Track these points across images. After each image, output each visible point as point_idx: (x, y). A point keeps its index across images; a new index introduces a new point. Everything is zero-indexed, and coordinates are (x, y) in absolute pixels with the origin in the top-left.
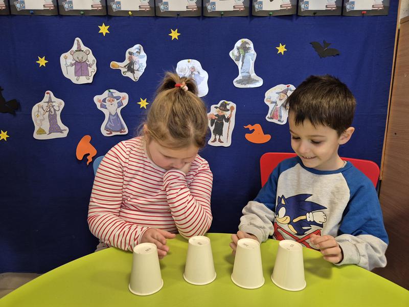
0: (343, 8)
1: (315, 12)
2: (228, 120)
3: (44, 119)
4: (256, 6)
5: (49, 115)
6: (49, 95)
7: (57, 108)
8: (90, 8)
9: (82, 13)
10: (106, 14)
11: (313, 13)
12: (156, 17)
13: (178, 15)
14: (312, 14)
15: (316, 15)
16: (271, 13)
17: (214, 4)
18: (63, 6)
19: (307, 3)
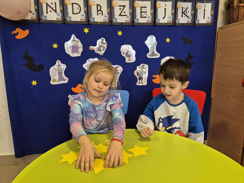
0: (194, 22)
1: (182, 24)
3: (56, 74)
4: (157, 21)
8: (80, 20)
9: (76, 22)
10: (88, 23)
11: (181, 24)
12: (111, 25)
13: (122, 24)
16: (163, 24)
17: (138, 19)
18: (66, 19)
19: (179, 20)
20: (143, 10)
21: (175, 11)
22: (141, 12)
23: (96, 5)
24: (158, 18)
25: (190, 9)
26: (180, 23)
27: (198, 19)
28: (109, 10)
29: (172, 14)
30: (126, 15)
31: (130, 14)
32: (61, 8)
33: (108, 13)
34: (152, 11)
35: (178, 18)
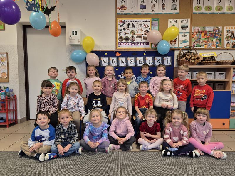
10: (118, 66)
17: (138, 65)
21: (154, 61)
22: (139, 62)
23: (121, 60)
25: (161, 60)
30: (133, 63)
31: (135, 62)
32: (108, 61)
33: (126, 63)
34: (144, 61)
35: (155, 64)
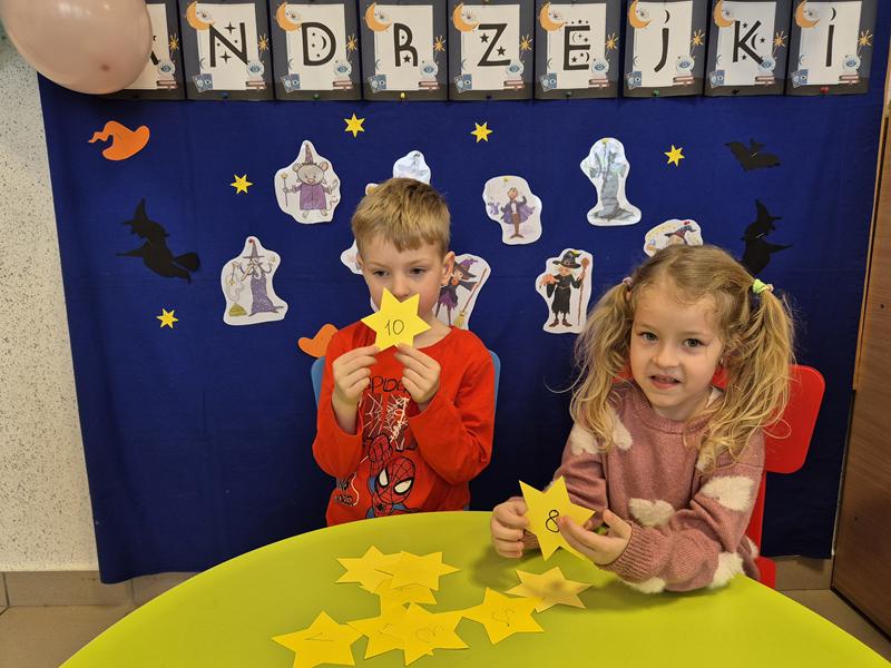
0: (787, 81)
1: (736, 90)
2: (578, 284)
3: (243, 288)
4: (631, 81)
5: (253, 282)
6: (252, 244)
7: (266, 268)
8: (331, 88)
9: (316, 96)
10: (361, 97)
11: (731, 90)
12: (449, 102)
13: (489, 97)
14: (729, 94)
15: (738, 94)
16: (657, 92)
17: (554, 76)
18: (282, 84)
19: (722, 73)
20: (576, 38)
21: (707, 40)
22: (568, 48)
23: (392, 26)
24: (635, 69)
25: (767, 31)
26: (726, 84)
27: (800, 68)
28: (439, 46)
29: (694, 51)
30: (507, 62)
31: (523, 55)
32: (263, 45)
33: (437, 56)
34: (611, 44)
35: (718, 68)
